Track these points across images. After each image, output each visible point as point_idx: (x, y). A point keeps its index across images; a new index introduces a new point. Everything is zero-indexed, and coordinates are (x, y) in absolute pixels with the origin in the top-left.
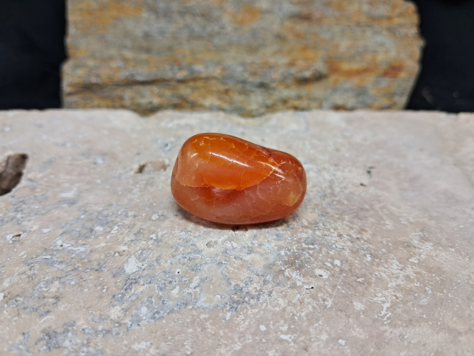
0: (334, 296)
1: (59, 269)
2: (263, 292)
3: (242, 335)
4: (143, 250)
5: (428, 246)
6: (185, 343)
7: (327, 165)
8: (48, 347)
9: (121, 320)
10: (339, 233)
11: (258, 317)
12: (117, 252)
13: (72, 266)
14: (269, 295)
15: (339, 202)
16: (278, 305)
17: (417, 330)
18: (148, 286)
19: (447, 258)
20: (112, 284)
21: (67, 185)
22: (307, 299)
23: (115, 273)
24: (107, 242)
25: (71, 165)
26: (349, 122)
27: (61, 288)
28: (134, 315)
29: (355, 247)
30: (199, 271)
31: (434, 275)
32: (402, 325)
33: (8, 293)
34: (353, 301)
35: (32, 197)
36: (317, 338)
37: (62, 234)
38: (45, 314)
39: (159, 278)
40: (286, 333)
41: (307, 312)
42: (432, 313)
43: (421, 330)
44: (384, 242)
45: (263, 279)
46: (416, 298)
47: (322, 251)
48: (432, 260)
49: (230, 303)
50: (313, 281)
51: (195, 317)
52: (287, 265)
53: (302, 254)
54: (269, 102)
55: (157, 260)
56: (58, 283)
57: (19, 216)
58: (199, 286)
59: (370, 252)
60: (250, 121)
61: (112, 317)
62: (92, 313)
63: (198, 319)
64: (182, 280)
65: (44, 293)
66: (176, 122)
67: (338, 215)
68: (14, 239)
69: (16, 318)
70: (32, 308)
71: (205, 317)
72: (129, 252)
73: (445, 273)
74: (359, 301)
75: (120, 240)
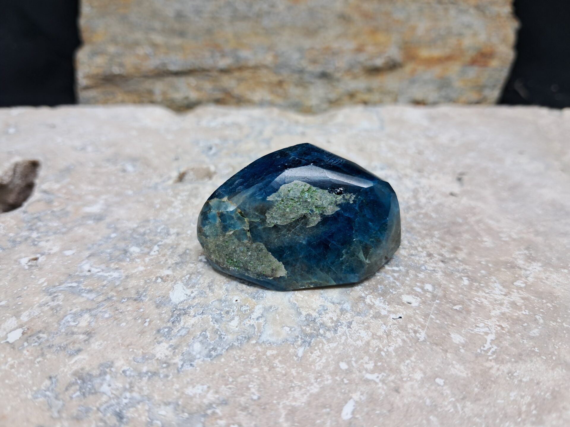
0: (426, 327)
1: (88, 299)
2: (340, 323)
3: (319, 375)
4: (191, 275)
5: (536, 267)
6: (250, 386)
7: (408, 171)
8: (82, 393)
9: (170, 359)
10: (429, 252)
11: (336, 352)
12: (159, 277)
13: (104, 295)
14: (349, 327)
15: (426, 215)
16: (359, 338)
17: (528, 366)
18: (200, 317)
19: (559, 281)
20: (156, 317)
21: (91, 197)
22: (395, 331)
23: (158, 302)
24: (146, 266)
25: (94, 173)
26: (432, 119)
27: (92, 321)
28: (185, 353)
29: (449, 269)
30: (261, 298)
31: (544, 301)
32: (510, 361)
33: (28, 329)
34: (450, 332)
35: (49, 212)
36: (410, 377)
37: (89, 256)
38: (75, 353)
39: (213, 308)
40: (372, 372)
41: (395, 346)
42: (545, 345)
43: (533, 366)
44: (483, 263)
45: (339, 307)
46: (525, 328)
47: (410, 274)
48: (541, 283)
49: (301, 336)
50: (400, 309)
51: (260, 354)
52: (368, 291)
53: (384, 277)
54: (333, 96)
55: (209, 287)
56: (88, 316)
57: (34, 235)
58: (262, 316)
59: (467, 274)
60: (310, 119)
61: (158, 356)
62: (133, 351)
63: (265, 357)
64: (241, 310)
65: (73, 328)
66: (220, 120)
67: (425, 230)
68: (30, 264)
69: (40, 359)
70: (59, 347)
71: (272, 353)
72: (174, 277)
73: (558, 299)
74: (457, 333)
75: (162, 263)
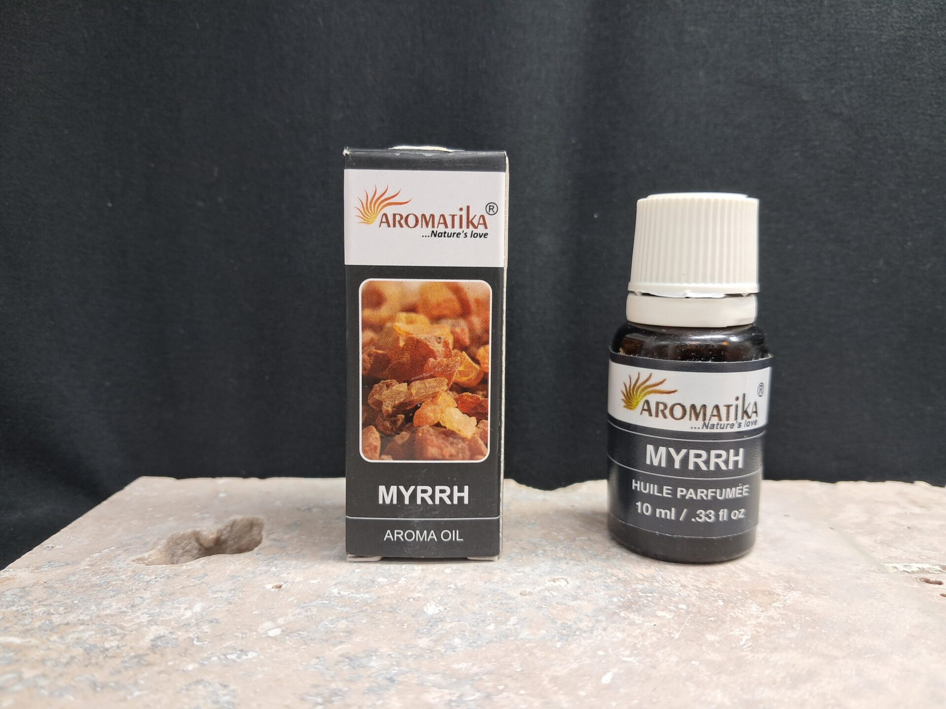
0: (681, 631)
1: (342, 611)
9: (433, 648)
11: (593, 645)
12: (411, 598)
13: (359, 609)
17: (784, 655)
19: (819, 603)
20: (413, 622)
22: (650, 632)
23: (413, 614)
24: (396, 590)
27: (350, 625)
28: (446, 644)
29: (703, 595)
30: (515, 612)
31: (803, 616)
32: (765, 652)
33: (287, 628)
34: (704, 634)
36: (666, 660)
37: (336, 584)
38: (338, 643)
41: (650, 642)
42: (802, 643)
43: (789, 655)
44: (740, 591)
45: (595, 618)
46: (781, 632)
47: (664, 598)
48: (800, 605)
50: (655, 620)
51: (520, 645)
52: (623, 609)
53: (638, 600)
56: (345, 621)
58: (518, 623)
61: (421, 645)
62: (395, 643)
65: (332, 629)
71: (531, 645)
72: (426, 598)
73: (817, 615)
74: (712, 634)
75: (412, 589)
